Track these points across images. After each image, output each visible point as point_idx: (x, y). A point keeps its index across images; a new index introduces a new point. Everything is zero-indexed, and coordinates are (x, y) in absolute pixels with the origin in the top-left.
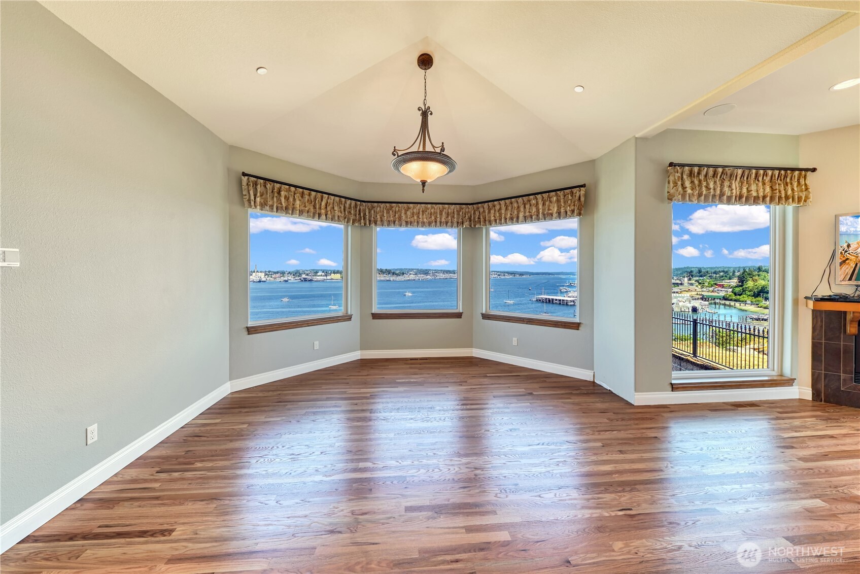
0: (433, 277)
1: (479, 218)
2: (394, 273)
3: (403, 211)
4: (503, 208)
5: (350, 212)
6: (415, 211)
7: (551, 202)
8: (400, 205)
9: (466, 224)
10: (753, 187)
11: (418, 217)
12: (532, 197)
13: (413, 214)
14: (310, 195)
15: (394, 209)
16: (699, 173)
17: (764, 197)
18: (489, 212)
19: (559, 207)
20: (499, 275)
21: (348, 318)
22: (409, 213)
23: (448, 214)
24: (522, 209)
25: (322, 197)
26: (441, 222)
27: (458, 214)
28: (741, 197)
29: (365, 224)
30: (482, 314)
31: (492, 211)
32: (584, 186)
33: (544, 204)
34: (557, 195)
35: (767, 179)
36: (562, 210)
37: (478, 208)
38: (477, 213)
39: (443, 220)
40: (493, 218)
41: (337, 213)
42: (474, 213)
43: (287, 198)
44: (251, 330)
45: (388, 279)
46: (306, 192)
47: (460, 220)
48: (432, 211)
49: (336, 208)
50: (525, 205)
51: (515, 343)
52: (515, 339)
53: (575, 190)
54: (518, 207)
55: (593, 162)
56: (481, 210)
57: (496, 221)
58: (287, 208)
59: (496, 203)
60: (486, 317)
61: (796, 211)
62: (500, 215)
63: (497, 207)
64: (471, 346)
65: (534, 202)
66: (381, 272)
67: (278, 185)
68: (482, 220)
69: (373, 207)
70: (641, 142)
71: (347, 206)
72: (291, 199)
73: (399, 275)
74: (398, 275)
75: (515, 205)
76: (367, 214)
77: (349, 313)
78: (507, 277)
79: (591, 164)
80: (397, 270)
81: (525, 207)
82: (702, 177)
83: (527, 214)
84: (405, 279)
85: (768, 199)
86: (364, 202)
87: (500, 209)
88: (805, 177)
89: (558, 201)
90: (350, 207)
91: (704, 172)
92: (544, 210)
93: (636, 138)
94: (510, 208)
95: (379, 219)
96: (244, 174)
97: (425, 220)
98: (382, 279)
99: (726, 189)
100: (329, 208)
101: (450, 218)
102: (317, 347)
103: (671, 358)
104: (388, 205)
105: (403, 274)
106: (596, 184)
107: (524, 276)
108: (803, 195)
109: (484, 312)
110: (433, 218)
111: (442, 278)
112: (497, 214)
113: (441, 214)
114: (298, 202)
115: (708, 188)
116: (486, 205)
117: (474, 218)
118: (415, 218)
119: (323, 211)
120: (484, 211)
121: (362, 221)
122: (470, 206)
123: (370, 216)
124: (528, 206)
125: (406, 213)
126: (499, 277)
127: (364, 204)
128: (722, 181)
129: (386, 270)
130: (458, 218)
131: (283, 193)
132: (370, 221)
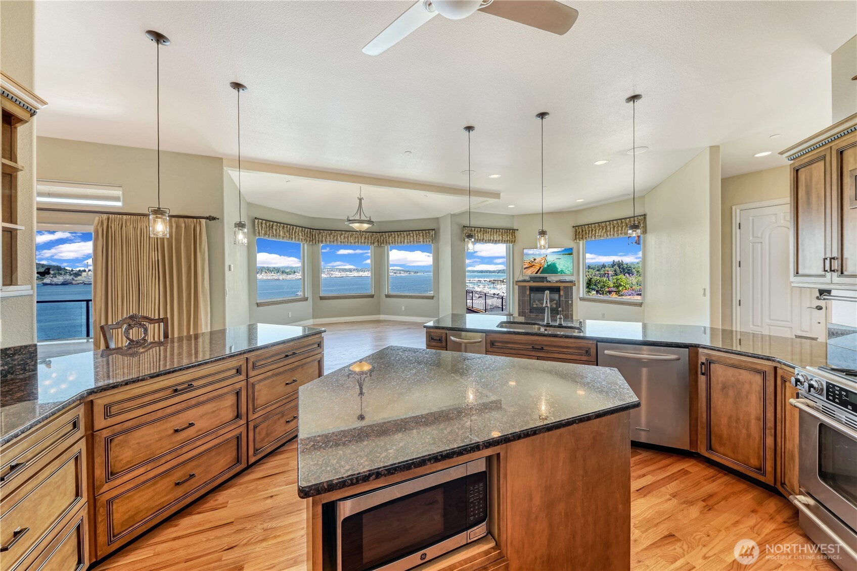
0: (328, 276)
1: (383, 241)
2: (283, 272)
3: (339, 236)
4: (397, 236)
5: (307, 236)
6: (346, 235)
7: (420, 235)
8: (337, 232)
9: (376, 244)
10: (495, 237)
11: (348, 239)
12: (411, 232)
13: (345, 237)
14: (287, 227)
15: (333, 234)
16: (475, 230)
17: (499, 241)
18: (389, 238)
19: (423, 239)
20: (395, 273)
21: (306, 299)
22: (342, 237)
23: (365, 238)
24: (406, 238)
25: (293, 228)
26: (361, 242)
27: (371, 238)
28: (490, 240)
29: (315, 243)
30: (386, 295)
31: (391, 238)
32: (434, 230)
33: (416, 237)
34: (422, 232)
35: (500, 233)
36: (425, 241)
37: (383, 235)
38: (382, 238)
39: (363, 241)
40: (391, 241)
41: (301, 237)
42: (380, 238)
43: (276, 230)
44: (258, 305)
45: (276, 278)
46: (285, 226)
47: (372, 242)
48: (356, 236)
49: (300, 234)
50: (407, 236)
51: (403, 309)
52: (403, 307)
53: (430, 231)
54: (404, 237)
55: (438, 218)
56: (384, 236)
57: (392, 243)
58: (276, 236)
59: (392, 233)
60: (388, 296)
61: (513, 246)
62: (395, 240)
63: (393, 236)
64: (379, 314)
65: (412, 235)
66: (268, 270)
67: (271, 223)
68: (385, 242)
69: (320, 233)
70: (453, 216)
71: (306, 232)
72: (278, 231)
73: (290, 274)
74: (288, 273)
75: (403, 235)
76: (317, 237)
77: (306, 296)
78: (403, 275)
79: (437, 219)
80: (287, 268)
81: (407, 237)
82: (476, 232)
83: (409, 241)
84: (296, 278)
85: (500, 241)
86: (315, 229)
87: (395, 237)
88: (514, 233)
89: (423, 236)
90: (307, 233)
91: (476, 230)
92: (416, 239)
93: (451, 214)
94: (400, 237)
95: (324, 240)
96: (256, 218)
97: (352, 241)
98: (269, 278)
99: (485, 237)
100: (296, 234)
101: (366, 240)
102: (290, 316)
103: (466, 309)
104: (329, 232)
105: (295, 272)
106: (439, 229)
107: (418, 274)
108: (513, 240)
109: (386, 294)
110: (357, 240)
111: (338, 276)
112: (393, 240)
113: (361, 238)
114: (281, 232)
115: (478, 237)
116: (387, 234)
117: (381, 241)
118: (346, 239)
119: (294, 236)
120: (386, 237)
121: (314, 241)
122: (378, 234)
123: (319, 238)
124: (409, 237)
125: (340, 237)
126: (395, 275)
127: (315, 231)
128: (484, 234)
129: (274, 268)
130: (371, 241)
131: (274, 227)
132: (318, 241)
